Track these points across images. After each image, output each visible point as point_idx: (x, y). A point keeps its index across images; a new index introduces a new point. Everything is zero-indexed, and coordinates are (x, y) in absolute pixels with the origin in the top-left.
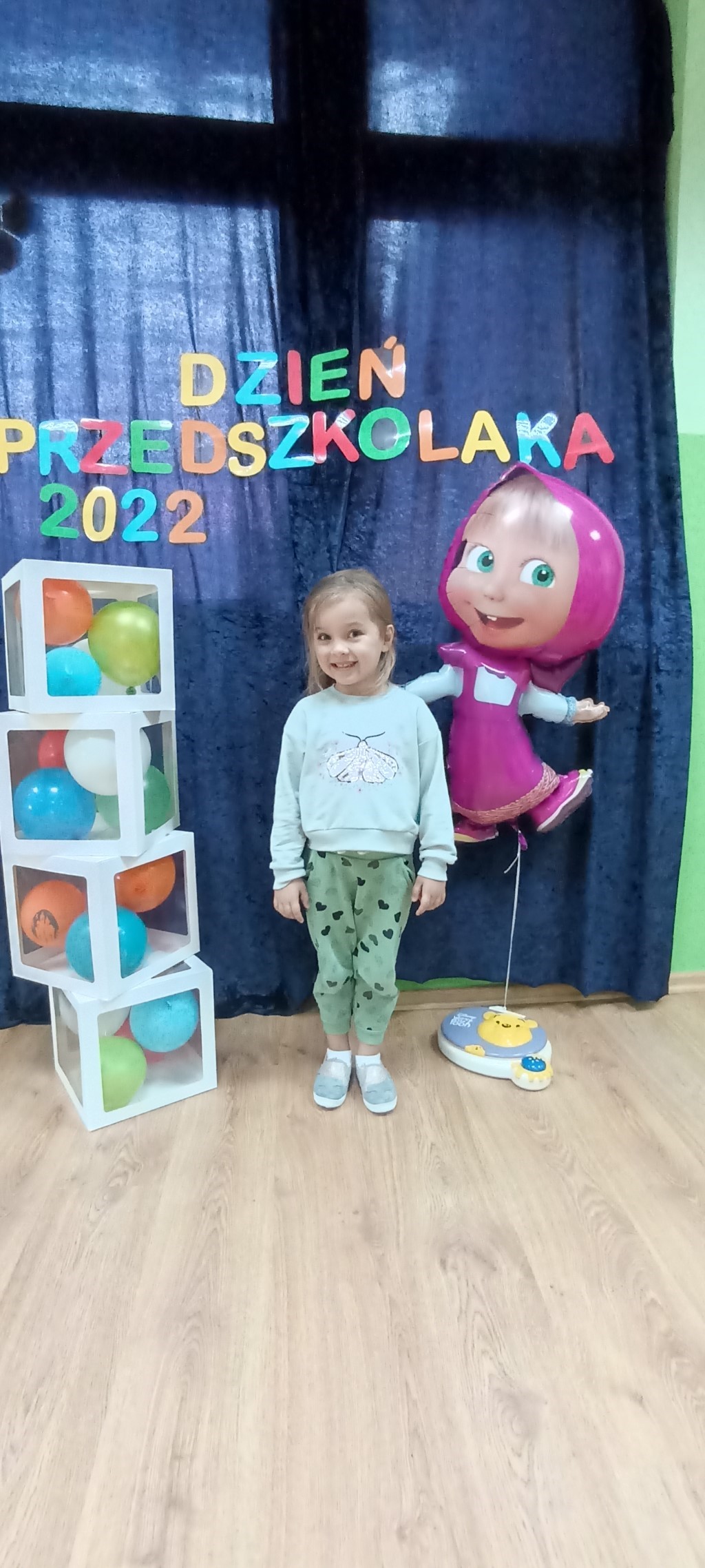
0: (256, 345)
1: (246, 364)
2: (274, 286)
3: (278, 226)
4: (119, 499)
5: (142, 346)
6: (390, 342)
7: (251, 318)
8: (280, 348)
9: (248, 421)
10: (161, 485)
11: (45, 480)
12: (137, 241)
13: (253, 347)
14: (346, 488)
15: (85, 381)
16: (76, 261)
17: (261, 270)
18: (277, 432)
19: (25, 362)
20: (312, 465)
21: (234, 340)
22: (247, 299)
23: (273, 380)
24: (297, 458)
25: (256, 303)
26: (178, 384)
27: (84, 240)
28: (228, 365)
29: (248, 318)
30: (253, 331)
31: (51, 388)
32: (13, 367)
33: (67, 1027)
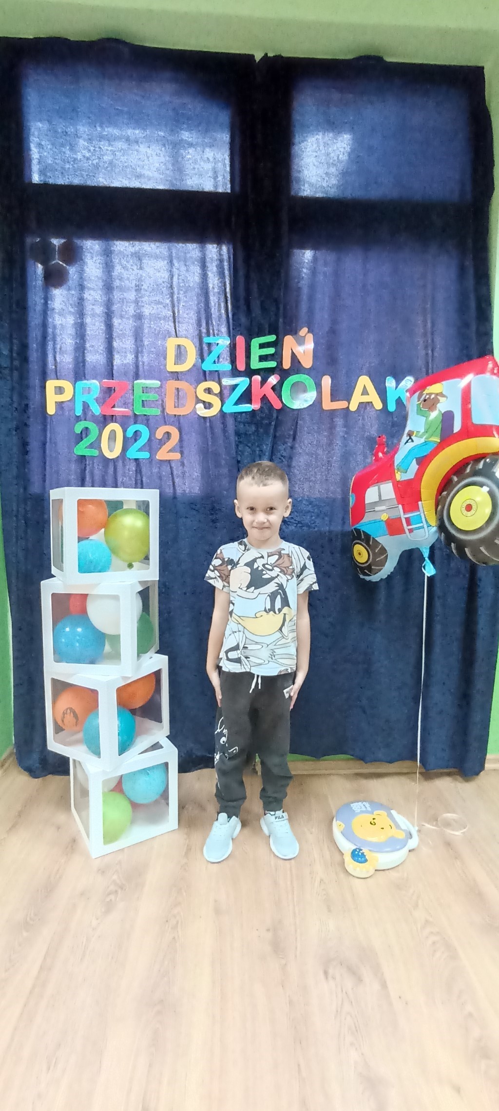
0: (216, 332)
1: (209, 345)
2: (229, 295)
3: (232, 256)
4: (125, 431)
5: (142, 334)
6: (304, 331)
7: (213, 316)
8: (232, 335)
9: (210, 380)
10: (152, 421)
11: (78, 419)
12: (141, 268)
13: (214, 333)
14: (273, 427)
15: (105, 356)
16: (103, 281)
17: (220, 285)
18: (228, 388)
19: (69, 344)
20: (251, 410)
21: (202, 328)
22: (210, 303)
23: (226, 355)
24: (240, 405)
25: (217, 305)
26: (165, 358)
27: (108, 267)
28: (198, 345)
29: (211, 315)
30: (214, 323)
31: (84, 361)
32: (60, 349)
33: (81, 783)
